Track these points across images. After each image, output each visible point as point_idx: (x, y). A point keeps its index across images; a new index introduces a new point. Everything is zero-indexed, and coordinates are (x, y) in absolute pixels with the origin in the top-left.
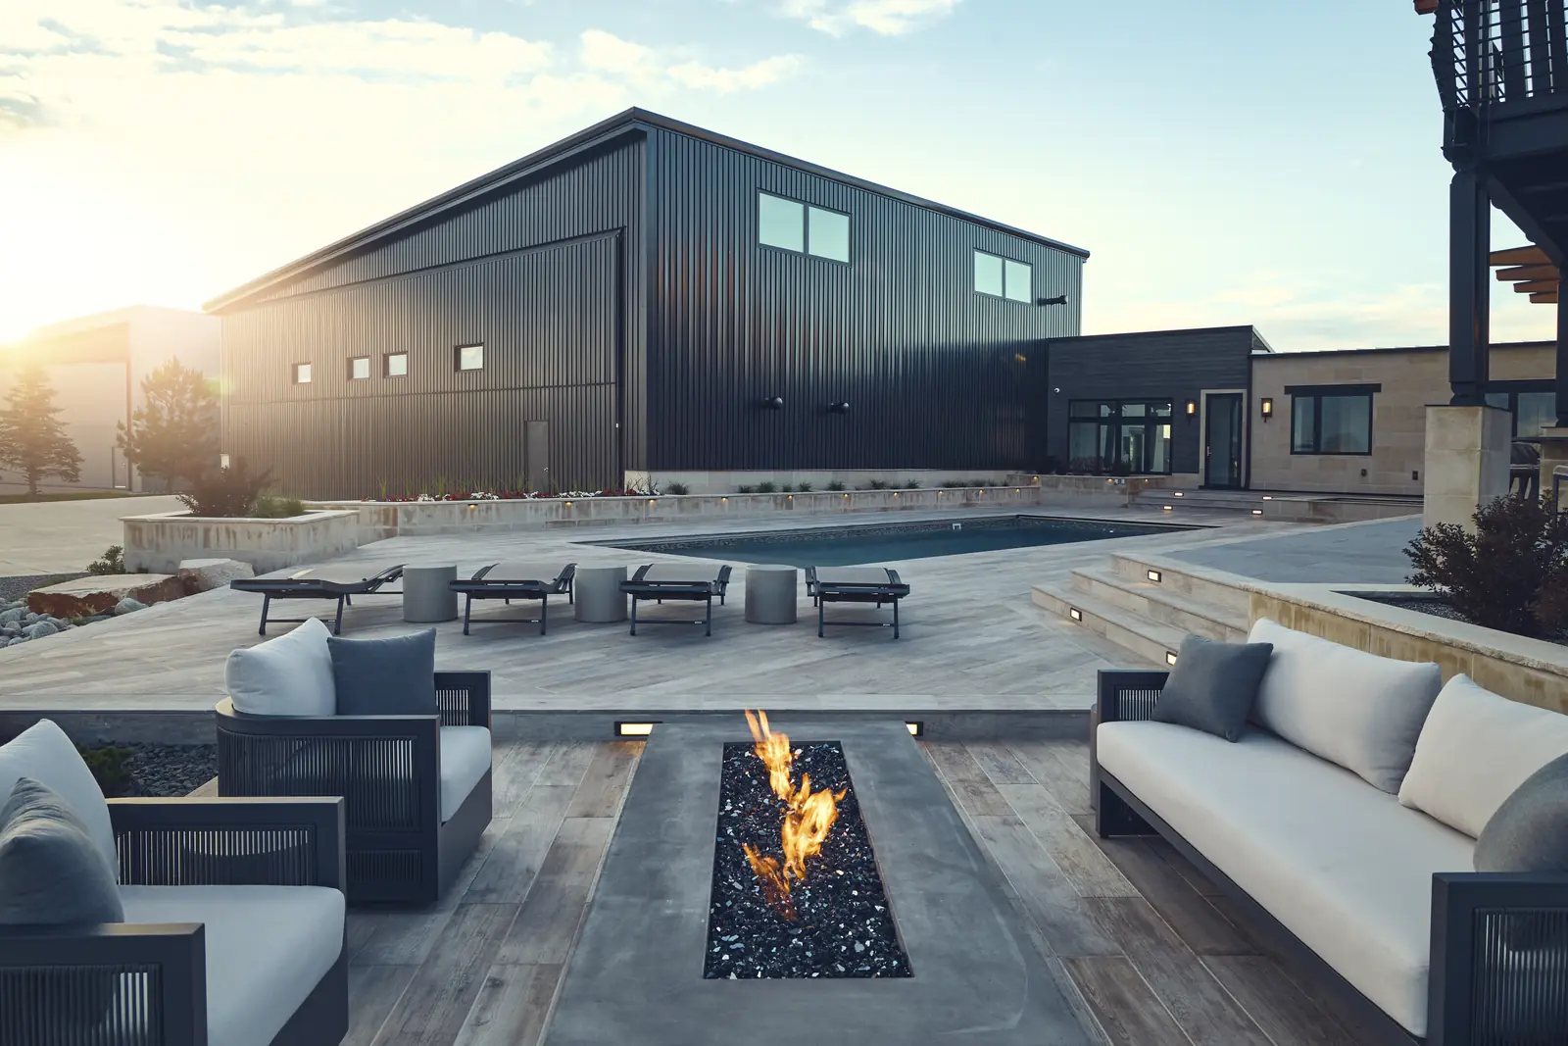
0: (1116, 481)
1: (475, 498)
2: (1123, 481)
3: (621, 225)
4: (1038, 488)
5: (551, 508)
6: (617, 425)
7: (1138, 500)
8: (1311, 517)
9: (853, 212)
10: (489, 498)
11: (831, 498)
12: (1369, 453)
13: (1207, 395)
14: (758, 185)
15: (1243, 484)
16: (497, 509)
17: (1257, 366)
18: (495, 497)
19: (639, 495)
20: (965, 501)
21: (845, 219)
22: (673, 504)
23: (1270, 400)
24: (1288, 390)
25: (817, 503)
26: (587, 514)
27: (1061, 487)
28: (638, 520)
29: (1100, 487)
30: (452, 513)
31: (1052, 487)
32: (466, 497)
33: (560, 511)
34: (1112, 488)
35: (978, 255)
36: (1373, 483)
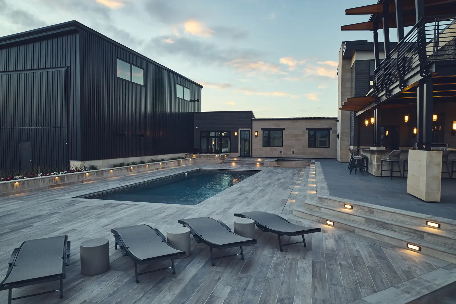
0: (219, 156)
1: (16, 179)
2: (221, 156)
3: (67, 66)
4: (195, 158)
5: (50, 180)
6: (67, 144)
7: (225, 161)
8: (277, 166)
9: (145, 68)
10: (22, 178)
11: (143, 167)
12: (282, 147)
13: (240, 130)
14: (116, 56)
15: (250, 156)
16: (28, 183)
17: (254, 122)
18: (25, 177)
19: (82, 171)
20: (178, 164)
21: (143, 71)
22: (95, 174)
23: (257, 132)
24: (262, 129)
25: (139, 168)
26: (64, 181)
27: (202, 158)
28: (83, 181)
29: (214, 158)
30: (7, 187)
31: (199, 158)
32: (12, 179)
33: (54, 181)
34: (217, 158)
35: (177, 85)
36: (283, 155)
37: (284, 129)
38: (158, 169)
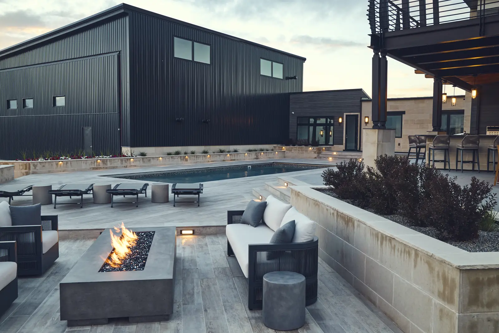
1: (62, 159)
3: (119, 50)
4: (284, 151)
5: (92, 162)
6: (119, 129)
7: (320, 155)
9: (212, 44)
10: (67, 159)
11: (203, 157)
12: (401, 137)
13: (346, 115)
14: (174, 34)
15: (358, 149)
16: (71, 163)
17: (363, 104)
18: (70, 158)
19: (128, 157)
20: (256, 157)
21: (209, 47)
22: (140, 160)
23: (368, 117)
25: (198, 158)
26: (106, 164)
27: (293, 151)
28: (126, 166)
29: (307, 151)
30: (52, 165)
31: (290, 151)
32: (58, 158)
33: (96, 163)
34: (311, 151)
35: (262, 60)
36: (402, 148)
37: (404, 113)
38: (224, 161)
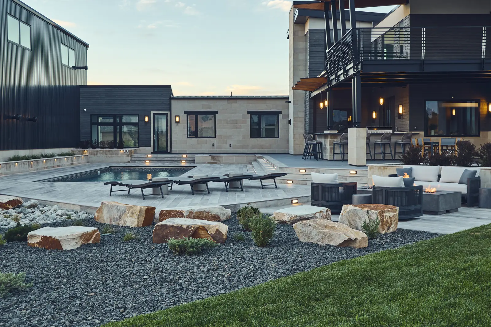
0: (125, 151)
2: (128, 151)
4: (87, 156)
7: (133, 159)
8: (212, 162)
12: (215, 137)
13: (153, 114)
15: (169, 151)
17: (173, 102)
23: (179, 116)
24: (185, 112)
27: (99, 155)
29: (117, 154)
31: (94, 155)
34: (123, 154)
36: (217, 149)
37: (217, 112)
